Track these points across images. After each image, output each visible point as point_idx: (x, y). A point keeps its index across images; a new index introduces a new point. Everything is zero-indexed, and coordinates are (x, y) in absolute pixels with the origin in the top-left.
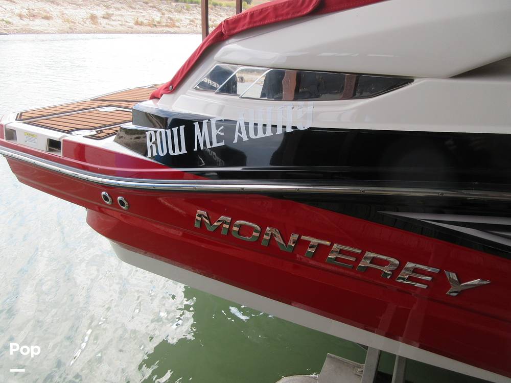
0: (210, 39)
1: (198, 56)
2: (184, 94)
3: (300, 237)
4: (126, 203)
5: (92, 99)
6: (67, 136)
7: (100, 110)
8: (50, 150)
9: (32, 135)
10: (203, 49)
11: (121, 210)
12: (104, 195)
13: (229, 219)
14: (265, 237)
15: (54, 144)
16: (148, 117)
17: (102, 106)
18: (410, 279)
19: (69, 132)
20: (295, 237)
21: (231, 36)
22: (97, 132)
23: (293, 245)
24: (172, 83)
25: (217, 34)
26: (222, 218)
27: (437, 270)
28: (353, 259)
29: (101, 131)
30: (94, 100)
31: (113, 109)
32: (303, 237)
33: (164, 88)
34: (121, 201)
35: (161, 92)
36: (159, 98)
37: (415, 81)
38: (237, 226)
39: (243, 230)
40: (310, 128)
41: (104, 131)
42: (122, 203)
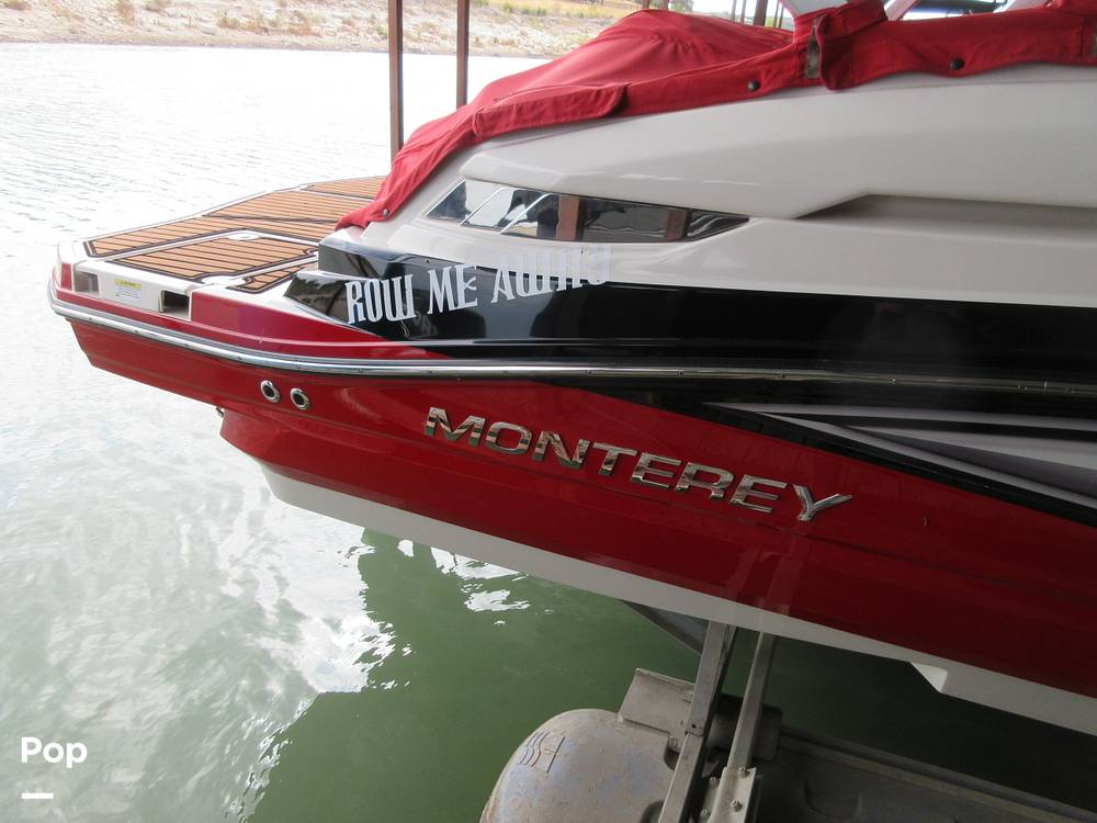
0: (453, 141)
1: (433, 167)
2: (409, 223)
3: (591, 444)
4: (305, 398)
5: (205, 213)
6: (197, 288)
7: (231, 237)
8: (165, 311)
9: (133, 285)
10: (442, 156)
11: (295, 412)
12: (265, 387)
13: (482, 421)
14: (537, 450)
15: (173, 301)
16: (349, 259)
17: (231, 230)
18: (747, 499)
19: (198, 279)
20: (583, 444)
21: (485, 139)
22: (245, 279)
23: (580, 461)
24: (387, 205)
25: (465, 134)
26: (472, 419)
27: (783, 485)
28: (669, 475)
29: (253, 279)
30: (209, 216)
31: (253, 235)
32: (596, 445)
33: (373, 211)
34: (296, 396)
35: (366, 218)
36: (363, 228)
37: (751, 220)
38: (492, 434)
39: (507, 437)
40: (607, 283)
41: (257, 278)
42: (299, 399)
